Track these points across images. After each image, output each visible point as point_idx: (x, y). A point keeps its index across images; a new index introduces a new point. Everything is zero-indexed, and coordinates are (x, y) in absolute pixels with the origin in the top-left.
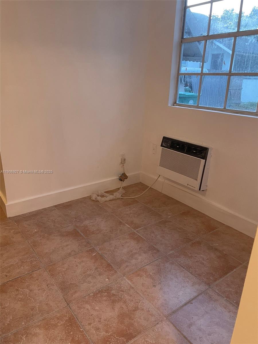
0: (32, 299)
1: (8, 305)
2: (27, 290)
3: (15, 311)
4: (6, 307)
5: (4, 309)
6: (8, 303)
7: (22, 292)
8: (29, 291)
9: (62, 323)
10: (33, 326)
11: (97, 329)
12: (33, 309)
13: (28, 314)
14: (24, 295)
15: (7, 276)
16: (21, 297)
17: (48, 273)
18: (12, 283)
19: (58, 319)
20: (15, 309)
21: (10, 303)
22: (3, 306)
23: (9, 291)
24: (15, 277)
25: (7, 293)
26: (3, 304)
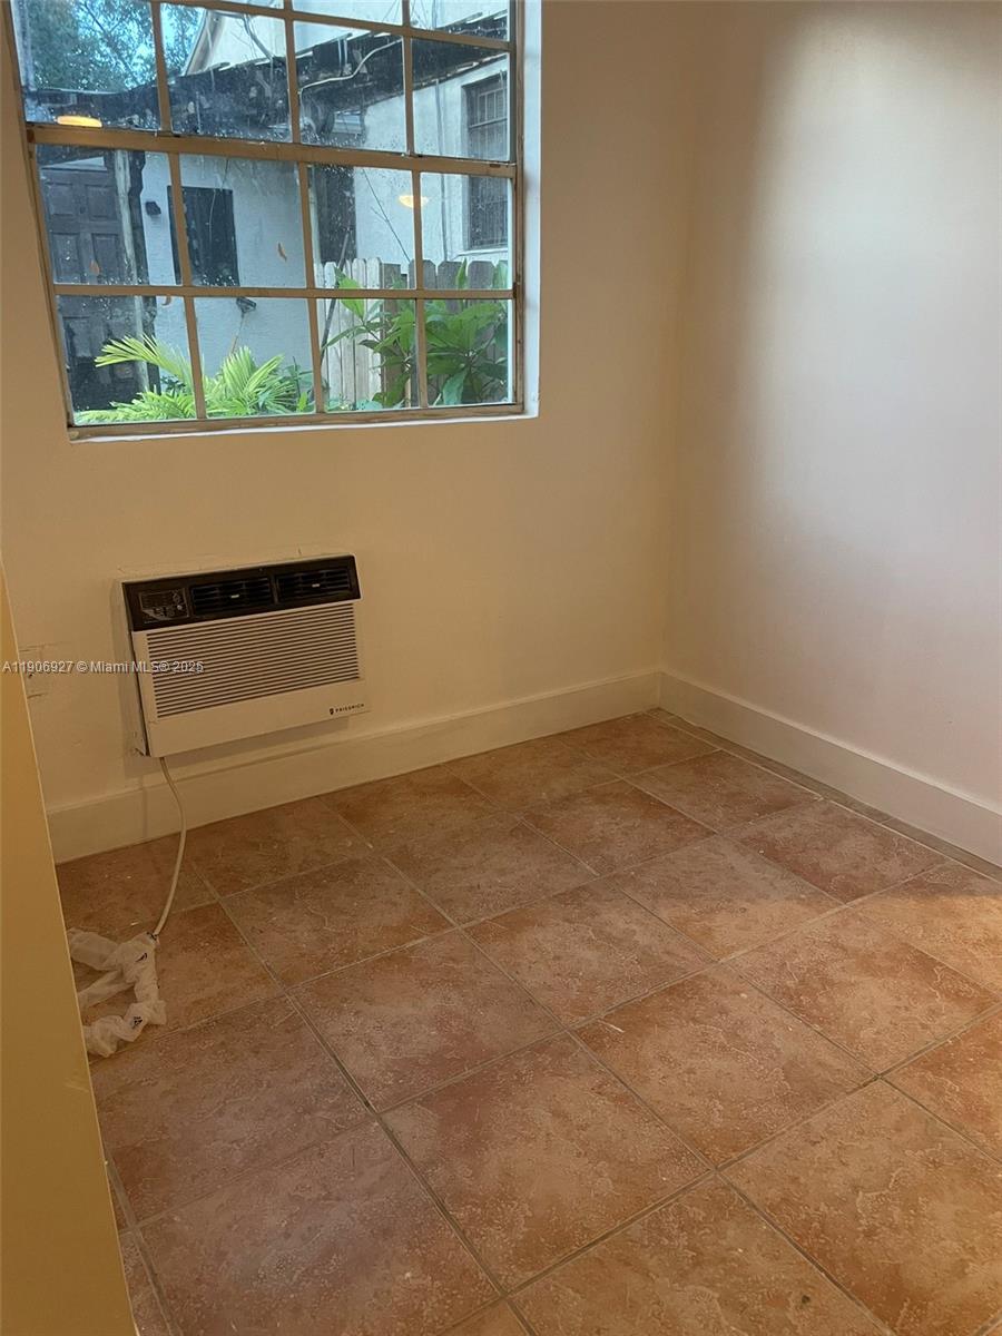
0: (894, 1175)
1: (949, 1242)
2: (858, 1200)
3: (968, 1213)
4: (964, 1247)
5: (973, 1248)
6: (943, 1243)
7: (876, 1216)
8: (861, 1193)
9: (950, 1082)
10: (995, 1147)
11: (933, 1013)
12: (934, 1162)
13: (958, 1171)
14: (887, 1204)
15: (806, 1299)
16: (899, 1210)
17: (750, 1153)
18: (841, 1264)
19: (941, 1093)
20: (956, 1214)
21: (943, 1239)
22: (967, 1257)
23: (886, 1261)
24: (799, 1263)
25: (899, 1265)
26: (957, 1259)
